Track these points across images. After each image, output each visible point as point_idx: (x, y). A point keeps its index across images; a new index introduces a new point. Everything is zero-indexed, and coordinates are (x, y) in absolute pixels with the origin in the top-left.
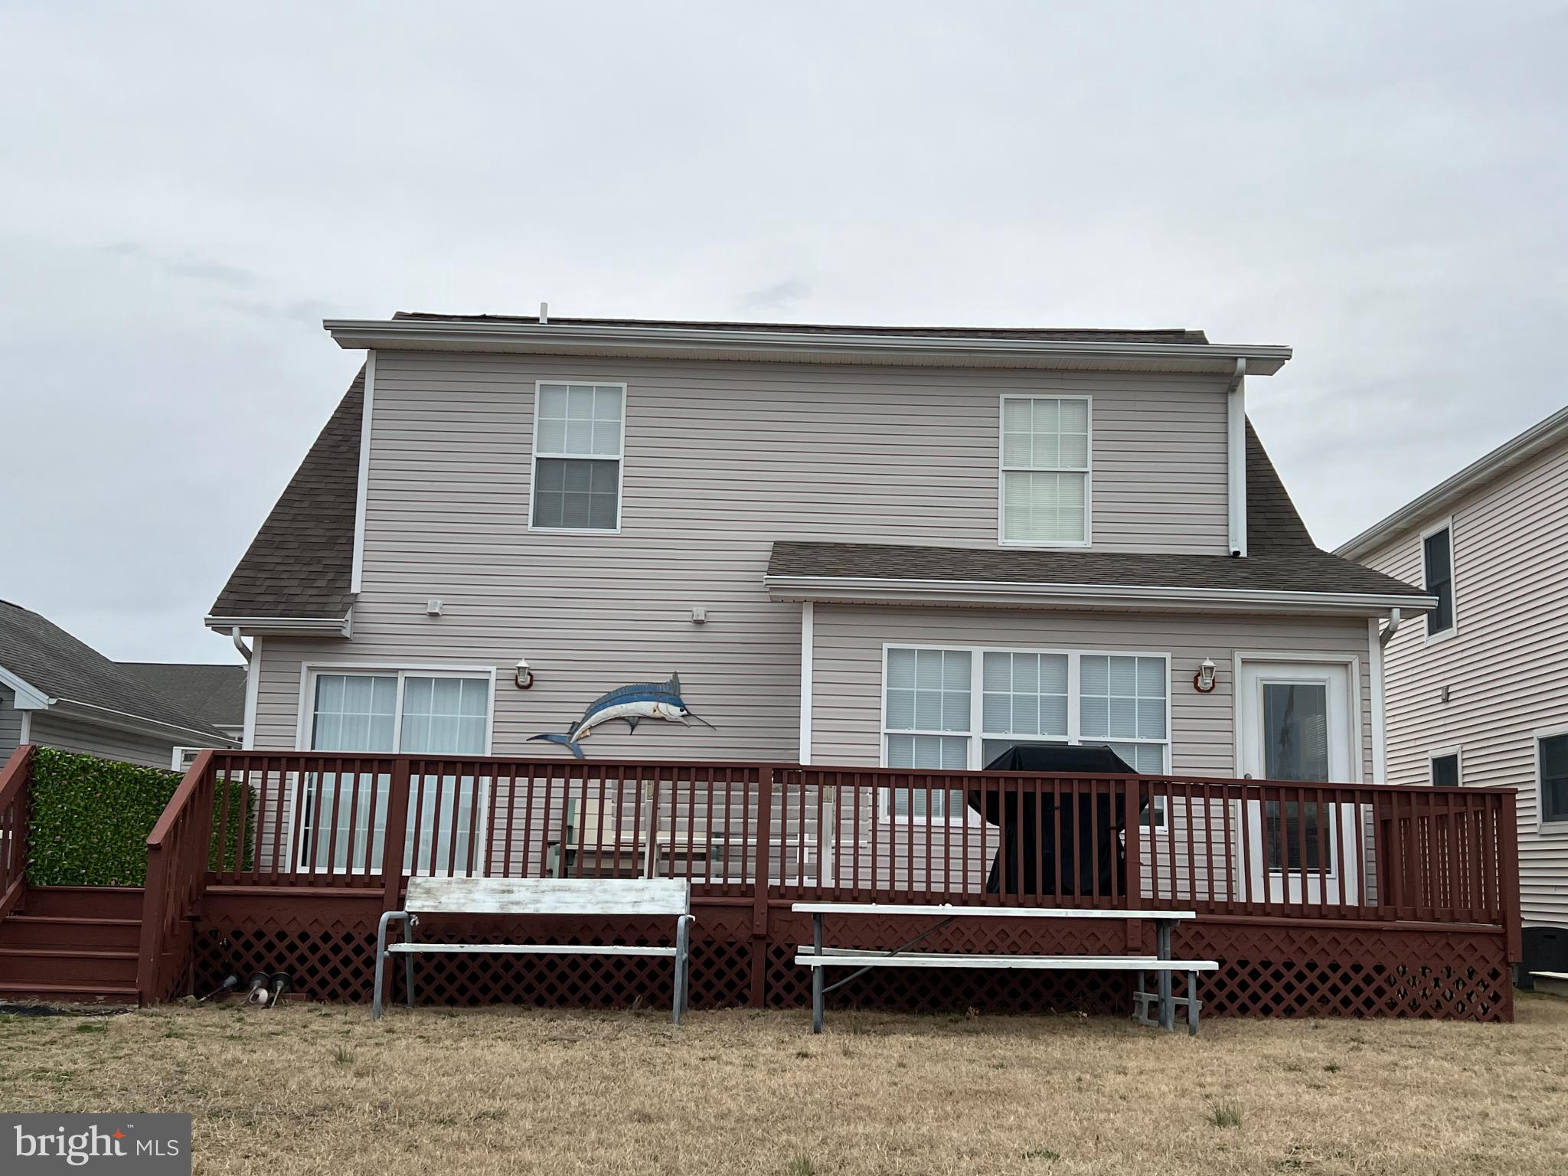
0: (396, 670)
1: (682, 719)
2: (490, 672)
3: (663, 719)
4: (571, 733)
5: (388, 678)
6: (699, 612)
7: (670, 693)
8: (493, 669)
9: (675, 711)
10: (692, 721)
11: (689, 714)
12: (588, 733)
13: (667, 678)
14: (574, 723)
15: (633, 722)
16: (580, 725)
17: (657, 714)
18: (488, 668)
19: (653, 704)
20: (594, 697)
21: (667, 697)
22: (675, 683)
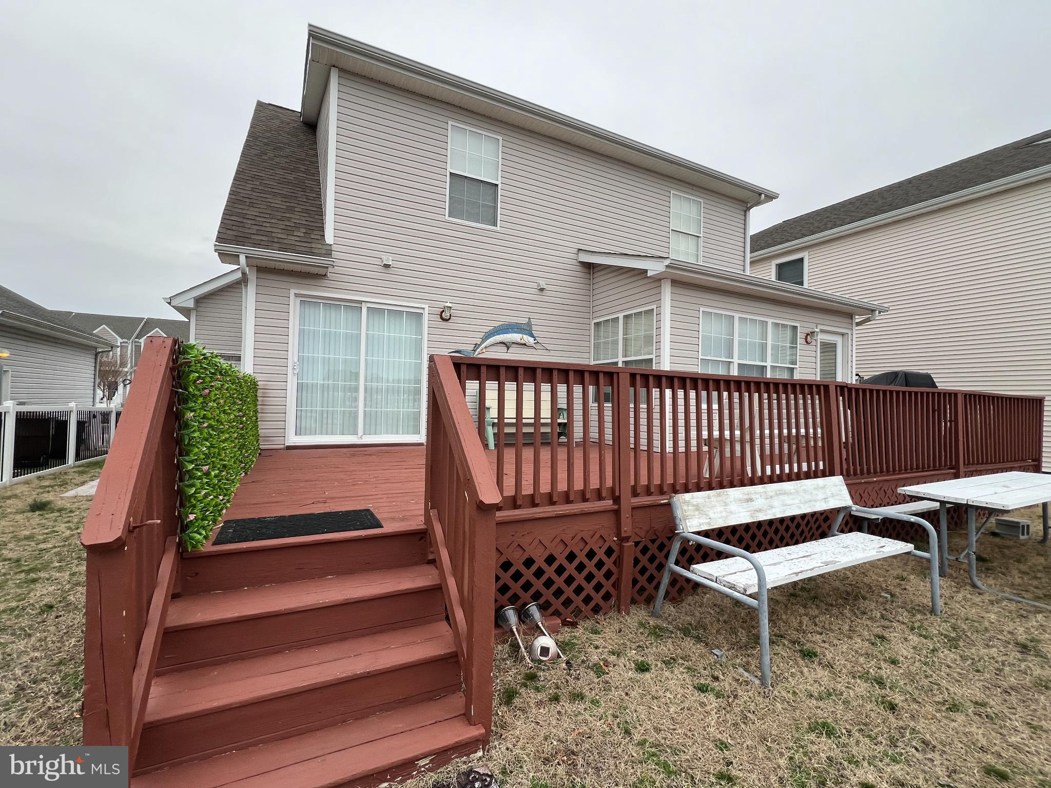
0: (361, 302)
1: (534, 345)
2: (424, 308)
3: (525, 344)
4: (474, 351)
5: (355, 306)
6: (543, 285)
7: (527, 329)
8: (426, 306)
9: (531, 340)
10: (538, 346)
11: (538, 342)
12: (484, 351)
13: (525, 321)
14: (476, 344)
15: (507, 345)
16: (480, 345)
17: (522, 342)
18: (423, 306)
19: (520, 335)
20: (487, 329)
21: (527, 332)
22: (529, 324)
